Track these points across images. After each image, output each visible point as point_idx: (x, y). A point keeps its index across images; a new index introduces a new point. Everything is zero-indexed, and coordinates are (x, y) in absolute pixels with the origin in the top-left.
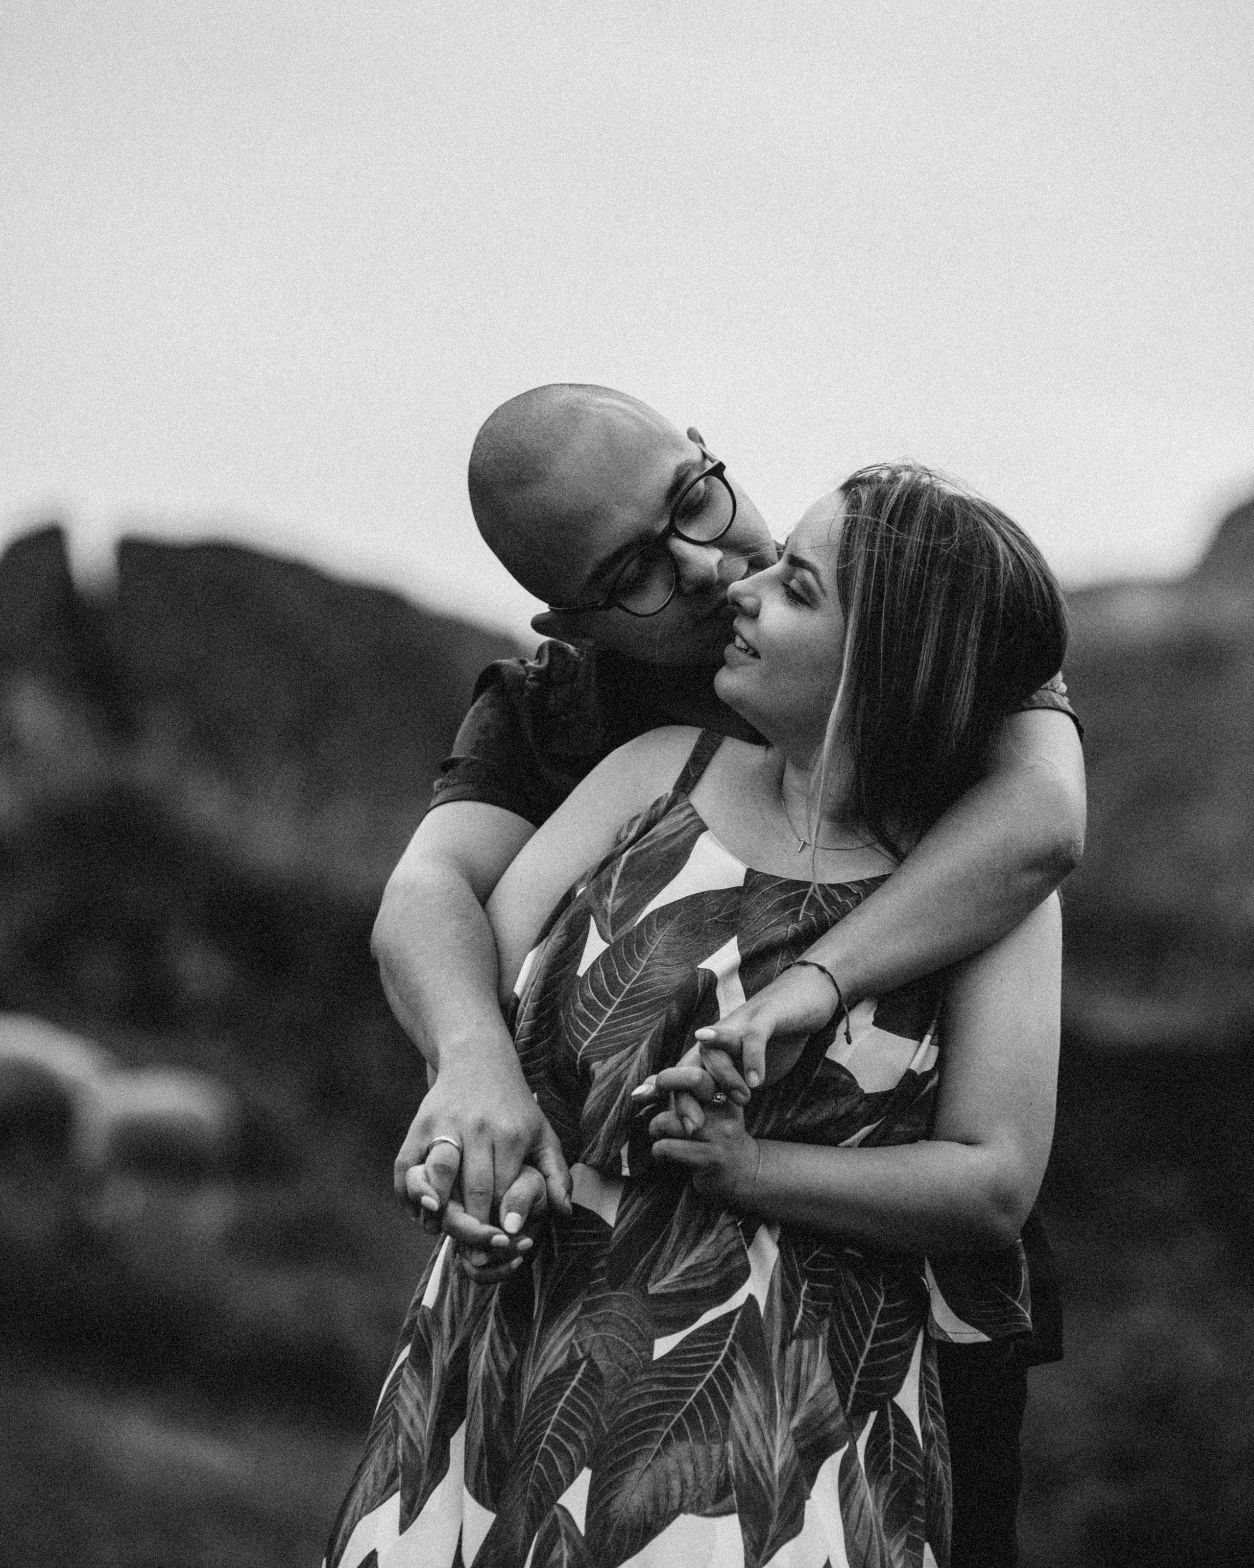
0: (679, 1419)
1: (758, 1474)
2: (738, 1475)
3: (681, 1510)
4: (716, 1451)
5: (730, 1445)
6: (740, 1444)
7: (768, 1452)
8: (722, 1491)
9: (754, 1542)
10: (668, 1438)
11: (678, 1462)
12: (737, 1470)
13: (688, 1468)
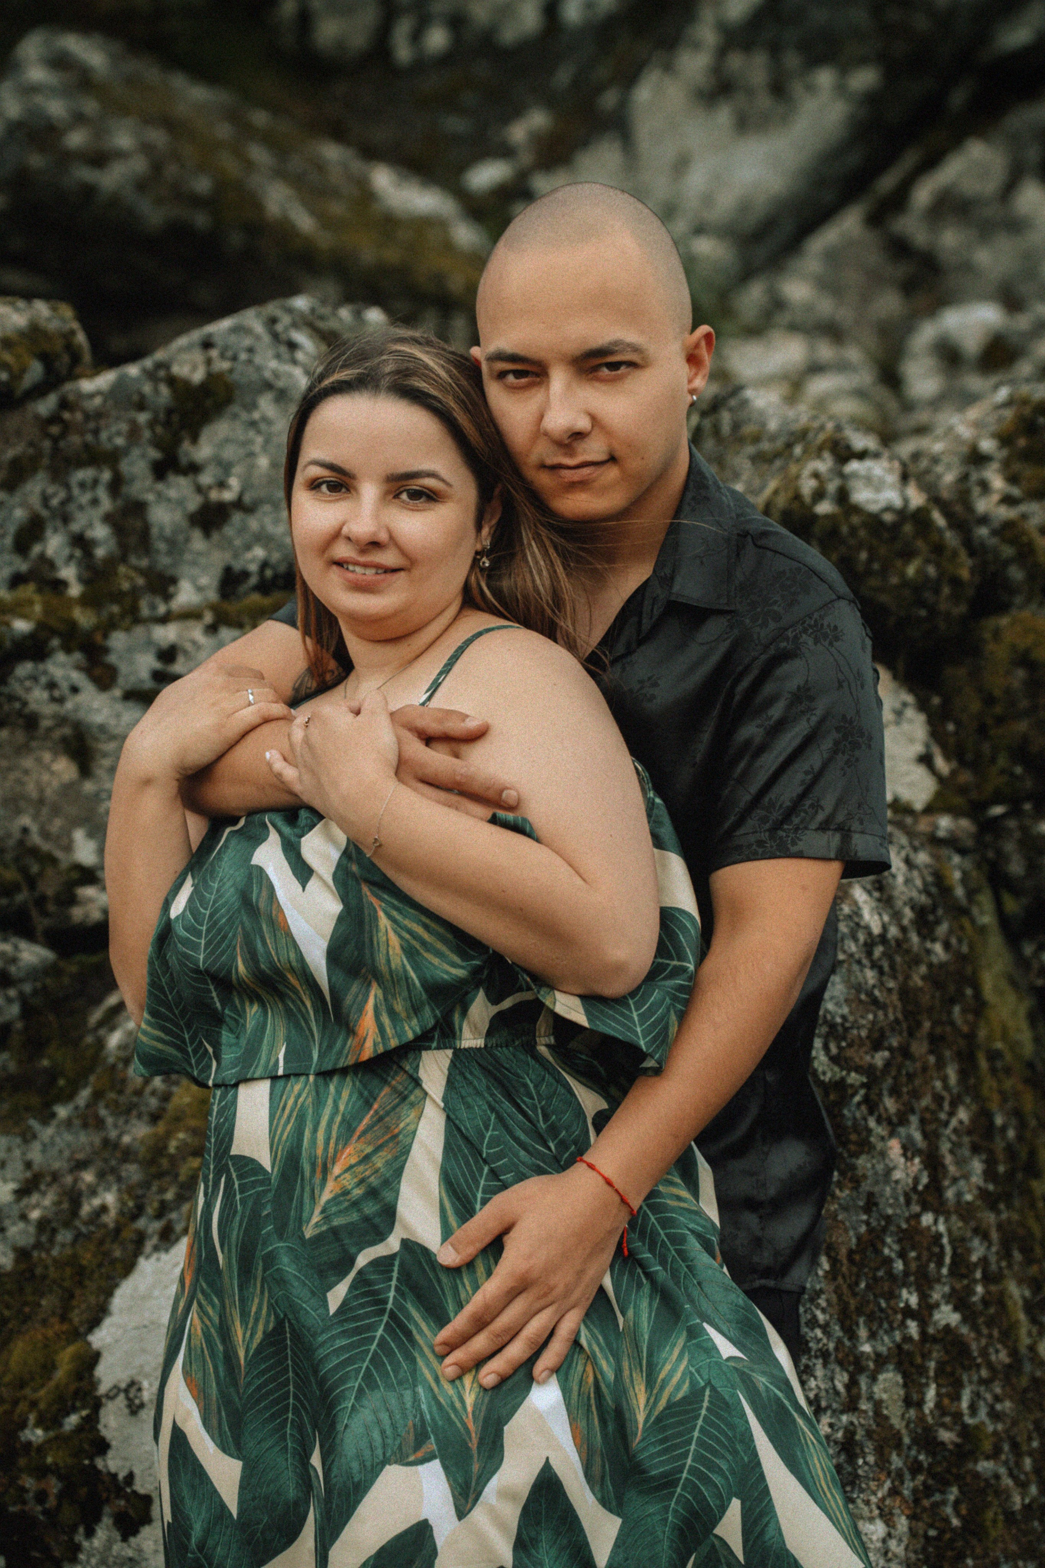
0: (367, 1367)
1: (453, 1416)
2: (433, 1419)
3: (385, 1462)
4: (408, 1395)
5: (420, 1390)
6: (430, 1386)
7: (459, 1392)
8: (421, 1437)
9: (461, 1486)
10: (360, 1391)
11: (375, 1412)
12: (430, 1413)
13: (384, 1416)
